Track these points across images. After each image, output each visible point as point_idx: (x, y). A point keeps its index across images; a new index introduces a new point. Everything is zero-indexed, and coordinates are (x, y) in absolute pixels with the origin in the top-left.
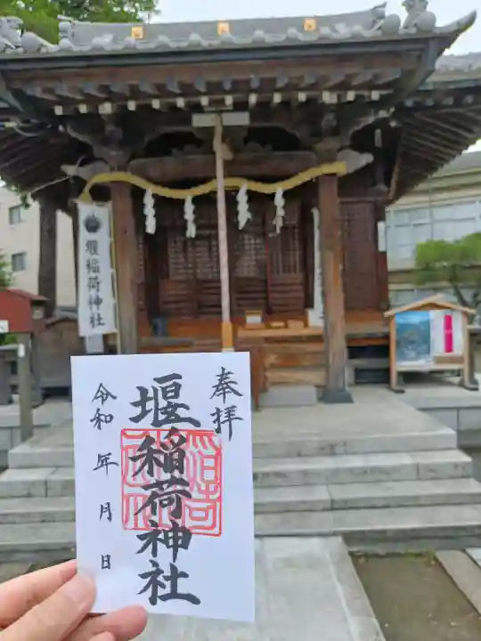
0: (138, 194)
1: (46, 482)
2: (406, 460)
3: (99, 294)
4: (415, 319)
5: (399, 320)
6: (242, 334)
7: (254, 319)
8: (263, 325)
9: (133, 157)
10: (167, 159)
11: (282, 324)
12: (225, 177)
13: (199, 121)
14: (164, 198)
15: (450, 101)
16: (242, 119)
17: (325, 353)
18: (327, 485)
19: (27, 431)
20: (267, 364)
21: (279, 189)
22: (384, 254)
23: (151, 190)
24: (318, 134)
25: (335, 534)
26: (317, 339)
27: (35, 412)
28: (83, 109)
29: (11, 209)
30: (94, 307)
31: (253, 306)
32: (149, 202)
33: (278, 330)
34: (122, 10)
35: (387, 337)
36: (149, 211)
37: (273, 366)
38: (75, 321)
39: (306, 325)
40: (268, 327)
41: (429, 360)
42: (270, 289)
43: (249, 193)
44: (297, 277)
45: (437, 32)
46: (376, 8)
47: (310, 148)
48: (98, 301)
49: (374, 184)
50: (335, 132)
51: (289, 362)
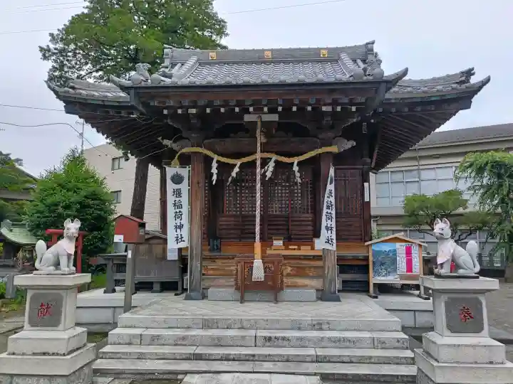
0: (208, 160)
1: (141, 335)
2: (367, 335)
3: (182, 221)
4: (386, 247)
5: (375, 248)
6: (269, 252)
7: (278, 243)
8: (283, 248)
9: (206, 138)
10: (227, 140)
11: (296, 247)
12: (261, 152)
13: (247, 118)
14: (224, 163)
15: (406, 109)
16: (275, 117)
17: (323, 267)
18: (315, 348)
19: (128, 307)
20: (285, 273)
21: (296, 160)
22: (369, 203)
23: (216, 158)
24: (320, 128)
25: (315, 374)
26: (318, 258)
27: (134, 297)
28: (180, 111)
29: (113, 159)
30: (178, 230)
31: (278, 234)
32: (215, 165)
33: (294, 251)
34: (203, 34)
35: (366, 259)
36: (214, 171)
37: (288, 275)
38: (166, 240)
39: (313, 248)
40: (287, 248)
41: (396, 277)
42: (290, 223)
43: (276, 162)
44: (309, 216)
45: (384, 78)
46: (367, 44)
47: (315, 136)
48: (181, 227)
49: (362, 157)
50: (332, 127)
51: (300, 272)
